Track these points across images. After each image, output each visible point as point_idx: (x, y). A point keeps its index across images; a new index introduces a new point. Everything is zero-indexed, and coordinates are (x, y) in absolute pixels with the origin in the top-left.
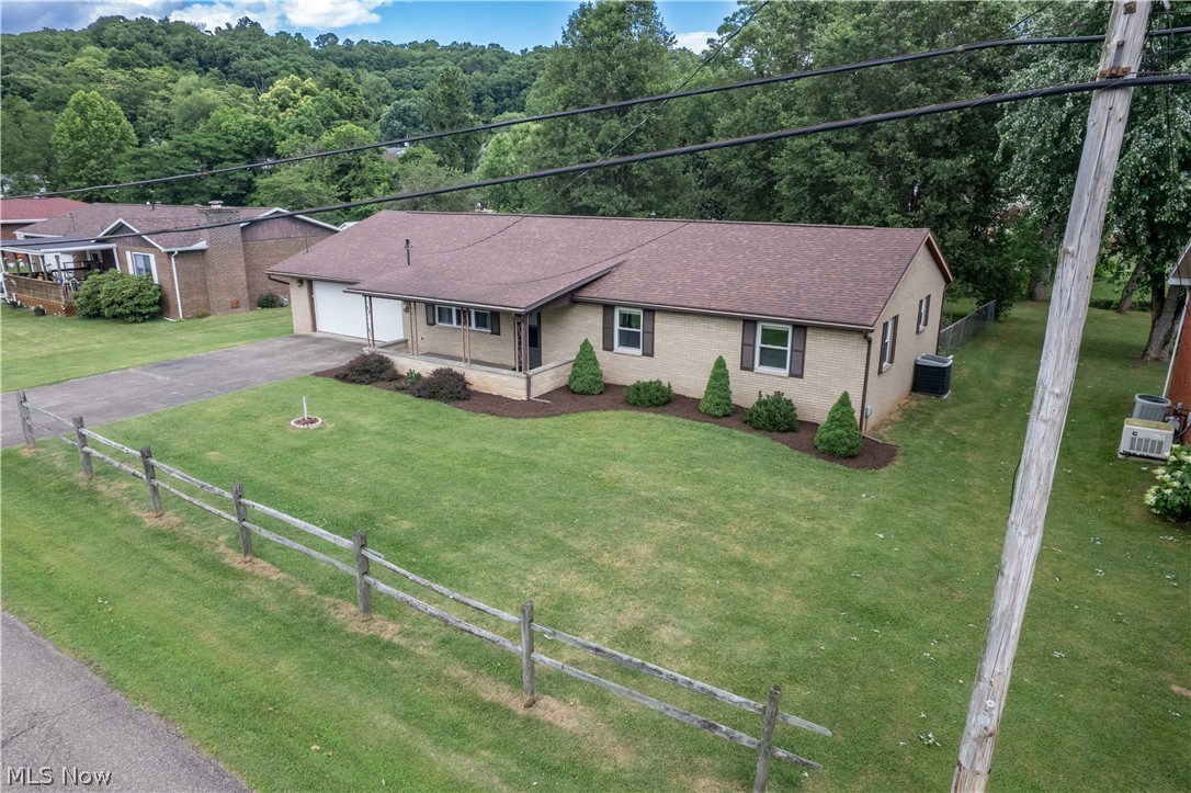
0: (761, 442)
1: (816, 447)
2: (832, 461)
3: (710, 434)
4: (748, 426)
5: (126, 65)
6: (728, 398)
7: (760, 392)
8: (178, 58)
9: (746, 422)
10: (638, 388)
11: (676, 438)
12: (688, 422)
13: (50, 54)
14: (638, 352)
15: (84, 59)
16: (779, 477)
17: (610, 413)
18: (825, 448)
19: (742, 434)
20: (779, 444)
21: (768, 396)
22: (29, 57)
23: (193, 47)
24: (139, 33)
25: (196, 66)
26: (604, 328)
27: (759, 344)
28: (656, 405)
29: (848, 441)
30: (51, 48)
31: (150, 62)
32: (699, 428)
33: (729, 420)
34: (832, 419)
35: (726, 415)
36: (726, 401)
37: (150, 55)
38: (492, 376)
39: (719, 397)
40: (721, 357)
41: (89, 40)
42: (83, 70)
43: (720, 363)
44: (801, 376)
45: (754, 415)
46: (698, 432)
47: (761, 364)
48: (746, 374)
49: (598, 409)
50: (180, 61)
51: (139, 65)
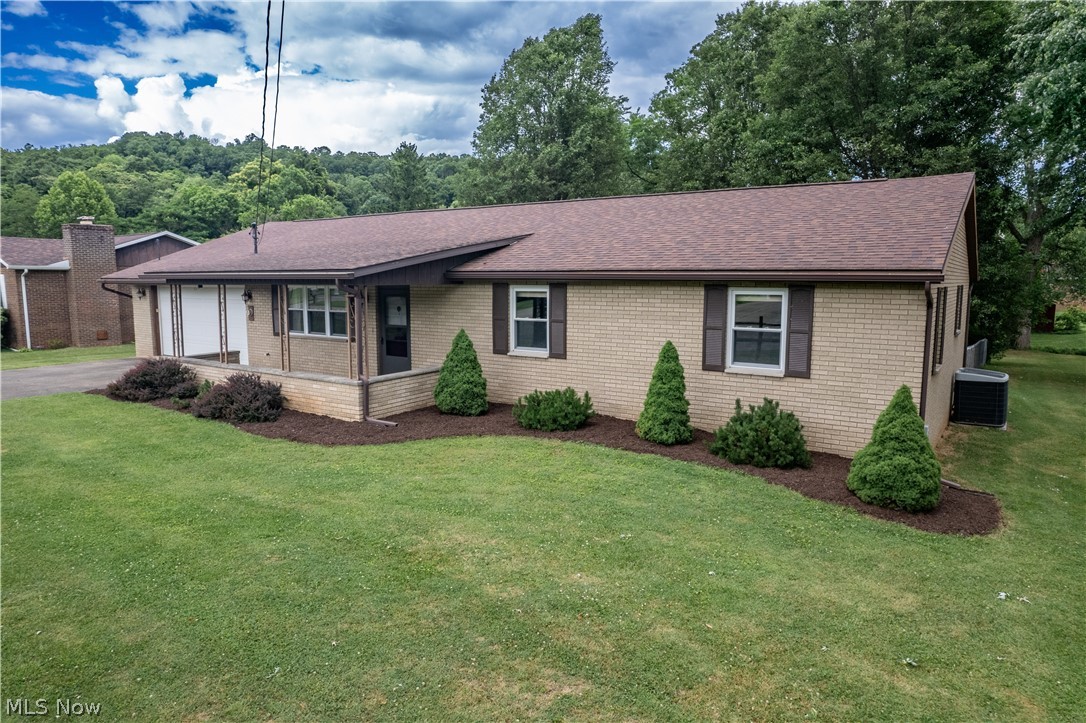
0: (749, 485)
1: (853, 492)
2: (891, 519)
3: (653, 471)
4: (719, 458)
5: (141, 169)
6: (684, 413)
7: (738, 401)
8: (188, 164)
9: (715, 452)
10: (535, 401)
11: (591, 476)
12: (614, 452)
13: (77, 161)
14: (544, 353)
15: (105, 164)
16: (796, 551)
17: (488, 439)
18: (874, 493)
19: (710, 471)
20: (782, 486)
21: (752, 408)
22: (58, 163)
23: (201, 155)
24: (156, 144)
25: (202, 171)
26: (494, 320)
27: (731, 326)
28: (565, 428)
29: (920, 478)
30: (79, 156)
31: (161, 166)
32: (634, 461)
33: (686, 449)
34: (881, 440)
35: (680, 442)
36: (679, 417)
37: (163, 161)
38: (315, 386)
39: (669, 410)
40: (670, 343)
41: (113, 150)
42: (103, 172)
43: (669, 354)
44: (806, 375)
45: (731, 439)
46: (631, 468)
47: (736, 359)
48: (713, 376)
49: (469, 434)
50: (189, 167)
51: (153, 170)
